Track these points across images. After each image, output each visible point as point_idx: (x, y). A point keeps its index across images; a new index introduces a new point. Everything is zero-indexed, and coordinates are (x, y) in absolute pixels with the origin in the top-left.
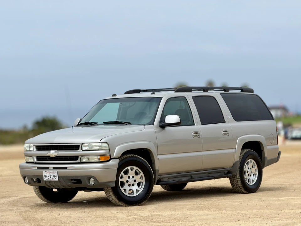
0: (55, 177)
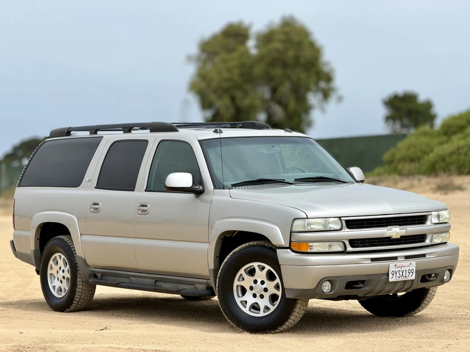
0: (411, 274)
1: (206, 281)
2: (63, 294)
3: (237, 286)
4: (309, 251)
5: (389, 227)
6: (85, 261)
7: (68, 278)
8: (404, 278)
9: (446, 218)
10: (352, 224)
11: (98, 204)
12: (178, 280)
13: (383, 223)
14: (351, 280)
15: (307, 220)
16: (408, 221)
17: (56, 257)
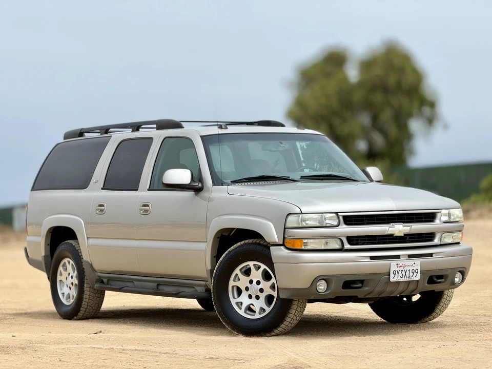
0: (415, 274)
1: (204, 283)
2: (72, 301)
3: (233, 287)
4: (303, 248)
5: (392, 224)
6: (91, 265)
7: (76, 284)
8: (407, 278)
9: (458, 217)
10: (350, 220)
11: (103, 206)
12: (178, 283)
13: (384, 219)
14: (348, 279)
15: (301, 215)
16: (413, 218)
17: (65, 263)
